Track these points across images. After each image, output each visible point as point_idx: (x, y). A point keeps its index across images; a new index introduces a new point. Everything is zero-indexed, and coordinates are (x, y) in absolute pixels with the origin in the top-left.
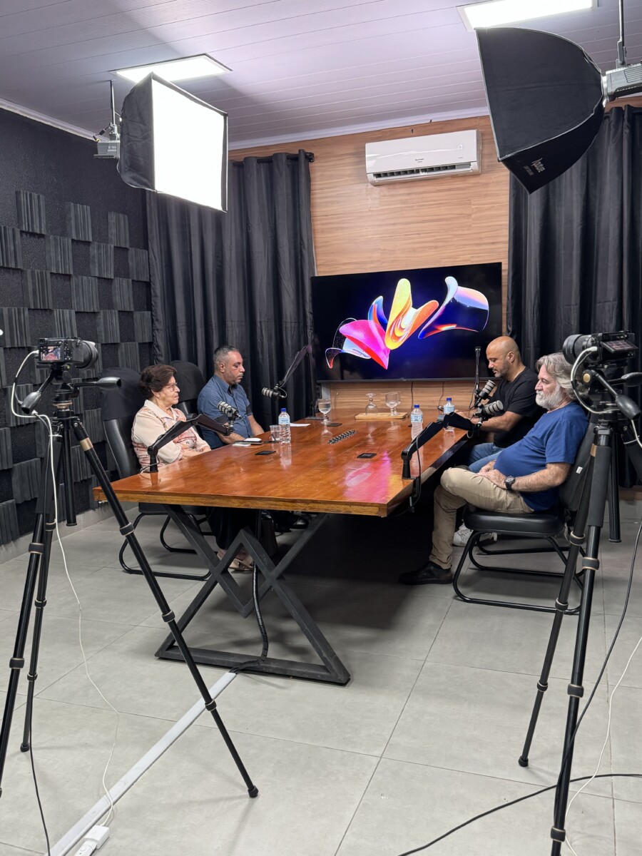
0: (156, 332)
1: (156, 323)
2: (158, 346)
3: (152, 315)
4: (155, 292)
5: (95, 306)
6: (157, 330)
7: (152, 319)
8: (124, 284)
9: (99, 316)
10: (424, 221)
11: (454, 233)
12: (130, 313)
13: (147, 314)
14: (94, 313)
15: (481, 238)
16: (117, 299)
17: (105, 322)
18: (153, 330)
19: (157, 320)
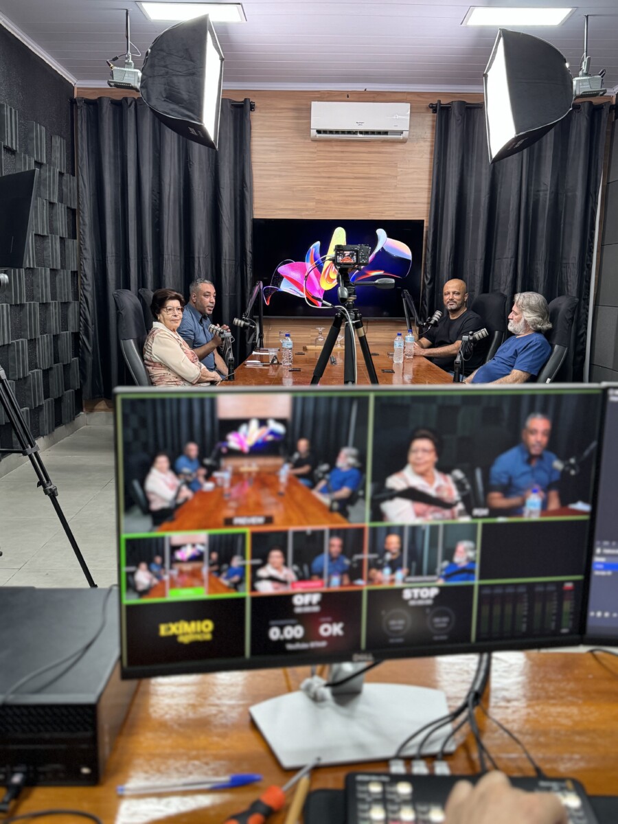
0: (84, 260)
1: (84, 251)
2: (85, 275)
3: (80, 244)
7: (80, 248)
8: (62, 209)
10: (356, 178)
11: (382, 191)
15: (404, 198)
16: (58, 224)
18: (81, 259)
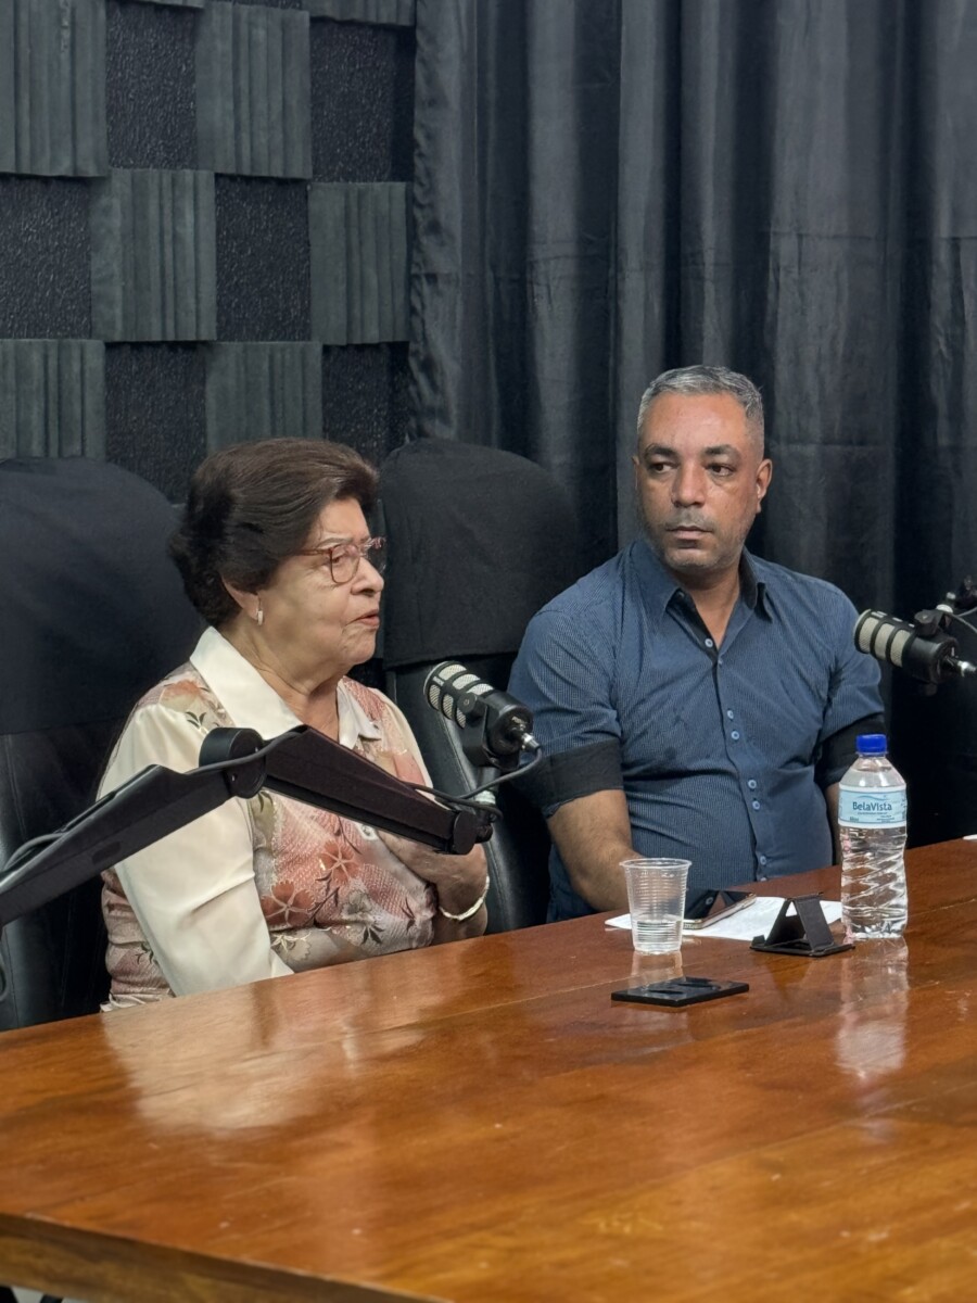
0: (426, 289)
1: (427, 241)
2: (428, 366)
3: (411, 200)
4: (431, 79)
5: (86, 146)
6: (432, 278)
7: (412, 223)
8: (261, 34)
9: (104, 201)
12: (289, 187)
13: (388, 195)
14: (78, 181)
16: (215, 112)
17: (135, 233)
18: (411, 280)
19: (435, 227)
